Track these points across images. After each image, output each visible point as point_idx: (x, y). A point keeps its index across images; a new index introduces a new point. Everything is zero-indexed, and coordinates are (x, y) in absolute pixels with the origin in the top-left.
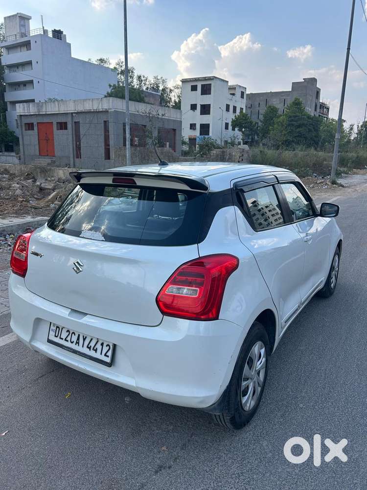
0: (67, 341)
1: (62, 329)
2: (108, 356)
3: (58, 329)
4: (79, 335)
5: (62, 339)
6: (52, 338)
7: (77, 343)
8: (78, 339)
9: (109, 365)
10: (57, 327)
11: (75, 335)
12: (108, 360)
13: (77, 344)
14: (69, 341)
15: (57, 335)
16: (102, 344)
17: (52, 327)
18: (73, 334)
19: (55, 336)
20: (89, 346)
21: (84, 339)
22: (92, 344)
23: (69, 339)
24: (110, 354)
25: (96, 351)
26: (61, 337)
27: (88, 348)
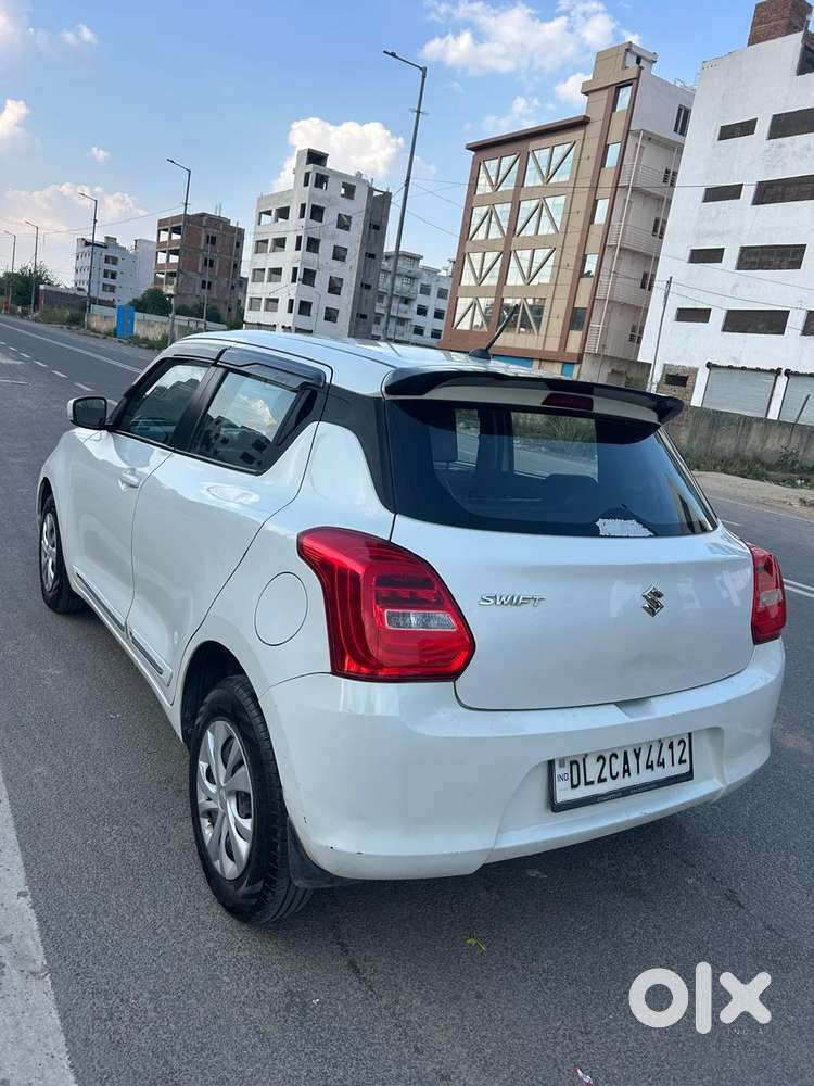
0: (605, 780)
1: (584, 760)
2: (685, 761)
3: (575, 767)
4: (626, 753)
5: (592, 783)
6: (564, 793)
7: (625, 771)
8: (626, 761)
9: (689, 776)
10: (572, 763)
11: (617, 757)
12: (685, 768)
13: (627, 774)
14: (609, 778)
15: (575, 783)
16: (671, 746)
17: (558, 771)
18: (614, 758)
19: (573, 787)
20: (650, 763)
21: (637, 756)
22: (654, 757)
23: (606, 774)
24: (686, 756)
25: (662, 764)
26: (589, 780)
27: (650, 766)
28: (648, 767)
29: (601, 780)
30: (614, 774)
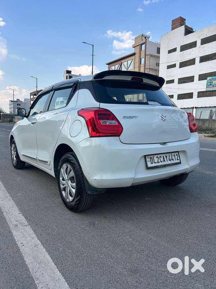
0: (159, 162)
1: (153, 157)
2: (178, 160)
3: (151, 159)
4: (163, 156)
5: (156, 163)
6: (150, 165)
7: (164, 161)
8: (164, 159)
9: (180, 163)
12: (179, 161)
14: (160, 162)
15: (152, 162)
16: (174, 156)
17: (147, 160)
18: (161, 158)
19: (152, 163)
21: (166, 157)
22: (170, 158)
23: (159, 161)
24: (178, 158)
25: (173, 160)
26: (155, 162)
27: (170, 160)
28: (169, 160)
29: (158, 162)
30: (161, 161)
